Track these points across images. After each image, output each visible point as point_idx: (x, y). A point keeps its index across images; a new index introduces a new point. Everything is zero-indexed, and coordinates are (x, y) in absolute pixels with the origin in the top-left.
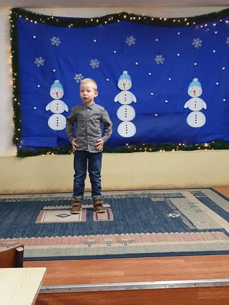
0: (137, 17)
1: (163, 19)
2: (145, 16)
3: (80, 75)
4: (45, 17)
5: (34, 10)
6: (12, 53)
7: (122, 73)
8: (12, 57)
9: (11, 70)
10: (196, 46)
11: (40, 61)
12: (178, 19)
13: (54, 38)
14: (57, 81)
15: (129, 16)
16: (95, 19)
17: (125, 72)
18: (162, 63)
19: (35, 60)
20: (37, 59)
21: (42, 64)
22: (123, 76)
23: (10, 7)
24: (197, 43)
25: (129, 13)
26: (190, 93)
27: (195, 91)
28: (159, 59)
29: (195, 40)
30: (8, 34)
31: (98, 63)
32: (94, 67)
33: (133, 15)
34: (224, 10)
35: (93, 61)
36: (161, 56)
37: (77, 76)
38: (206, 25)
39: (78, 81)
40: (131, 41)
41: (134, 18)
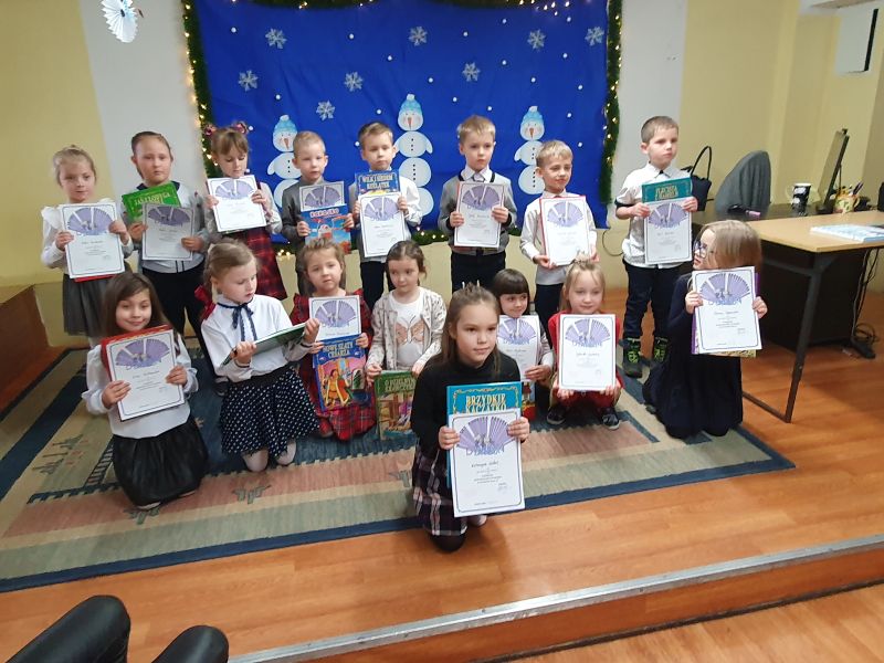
3: (328, 104)
6: (193, 64)
7: (405, 99)
8: (192, 72)
9: (194, 98)
10: (535, 46)
11: (248, 80)
13: (273, 32)
14: (284, 118)
17: (411, 97)
18: (476, 78)
19: (238, 78)
20: (243, 75)
21: (255, 86)
22: (406, 104)
24: (536, 39)
26: (524, 133)
27: (532, 130)
28: (471, 71)
29: (532, 34)
30: (181, 23)
31: (360, 80)
32: (352, 89)
35: (350, 77)
36: (473, 66)
37: (321, 106)
38: (553, 5)
39: (324, 117)
40: (418, 36)
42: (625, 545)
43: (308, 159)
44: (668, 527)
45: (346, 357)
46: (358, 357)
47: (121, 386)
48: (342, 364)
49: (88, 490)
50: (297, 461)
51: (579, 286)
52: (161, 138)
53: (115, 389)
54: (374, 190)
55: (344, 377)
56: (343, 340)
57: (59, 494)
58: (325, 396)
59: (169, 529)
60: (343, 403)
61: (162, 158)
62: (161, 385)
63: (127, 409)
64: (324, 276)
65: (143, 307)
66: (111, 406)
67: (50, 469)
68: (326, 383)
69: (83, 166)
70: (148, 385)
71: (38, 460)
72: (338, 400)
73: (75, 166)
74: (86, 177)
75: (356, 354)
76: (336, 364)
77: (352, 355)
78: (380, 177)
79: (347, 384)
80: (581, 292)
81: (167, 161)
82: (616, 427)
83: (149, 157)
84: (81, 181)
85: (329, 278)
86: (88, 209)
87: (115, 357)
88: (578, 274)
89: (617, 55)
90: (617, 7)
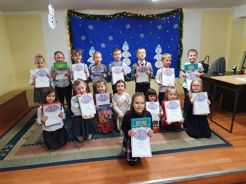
0: (131, 14)
1: (144, 15)
2: (135, 14)
3: (104, 44)
4: (85, 15)
5: (79, 11)
6: (69, 34)
7: (124, 43)
8: (69, 36)
9: (69, 42)
10: (159, 29)
11: (83, 38)
12: (150, 15)
13: (90, 26)
14: (92, 47)
15: (127, 14)
16: (110, 16)
17: (126, 42)
18: (143, 37)
19: (81, 37)
21: (85, 39)
22: (125, 44)
23: (67, 10)
24: (160, 27)
25: (127, 12)
26: (156, 52)
27: (158, 51)
30: (67, 24)
31: (112, 38)
32: (110, 40)
33: (129, 14)
34: (173, 11)
35: (110, 37)
36: (143, 34)
38: (164, 18)
39: (103, 47)
40: (128, 26)
41: (130, 15)
42: (182, 166)
44: (195, 161)
45: (106, 110)
46: (110, 110)
47: (46, 117)
48: (105, 112)
49: (37, 144)
50: (92, 139)
51: (171, 93)
53: (44, 118)
54: (116, 66)
55: (106, 115)
56: (106, 105)
57: (29, 145)
58: (100, 120)
59: (57, 156)
60: (105, 122)
62: (56, 117)
63: (48, 123)
65: (53, 96)
66: (43, 122)
67: (27, 138)
68: (101, 117)
70: (53, 117)
71: (24, 136)
72: (104, 121)
74: (42, 63)
76: (103, 112)
77: (108, 109)
78: (118, 63)
79: (106, 117)
80: (171, 95)
82: (180, 133)
87: (45, 109)
88: (170, 90)
89: (182, 31)
90: (182, 19)
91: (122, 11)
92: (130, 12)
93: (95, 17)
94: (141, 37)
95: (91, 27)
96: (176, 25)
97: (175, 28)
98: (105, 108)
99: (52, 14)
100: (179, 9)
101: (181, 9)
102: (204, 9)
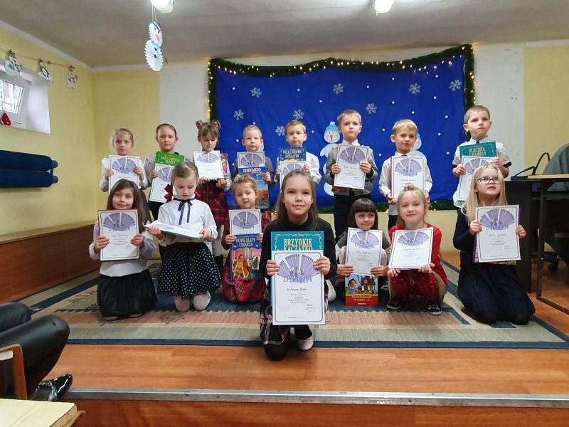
0: (345, 62)
1: (375, 63)
2: (354, 61)
4: (244, 67)
5: (232, 61)
6: (210, 106)
7: (329, 124)
8: (209, 110)
10: (414, 92)
11: (239, 115)
12: (391, 63)
13: (255, 89)
15: (336, 62)
16: (298, 67)
17: (332, 123)
18: (374, 112)
19: (233, 113)
20: (236, 112)
21: (242, 117)
22: (330, 127)
23: (209, 58)
24: (415, 89)
25: (337, 58)
28: (371, 108)
29: (412, 86)
30: (207, 87)
31: (302, 114)
33: (340, 61)
34: (446, 50)
35: (296, 112)
36: (373, 105)
37: (278, 128)
38: (425, 68)
39: (280, 135)
40: (339, 89)
41: (342, 63)
42: (410, 374)
43: (250, 138)
44: (452, 369)
45: (250, 247)
46: (258, 248)
48: (247, 252)
49: (86, 310)
52: (172, 127)
54: (290, 159)
55: (248, 260)
56: (250, 236)
57: (71, 310)
58: (234, 271)
60: (245, 277)
61: (170, 137)
62: (127, 244)
64: (243, 199)
65: (128, 196)
68: (236, 263)
69: (127, 137)
70: (120, 243)
72: (242, 275)
73: (121, 136)
74: (126, 142)
75: (257, 246)
76: (243, 251)
77: (254, 246)
78: (294, 151)
79: (249, 266)
80: (406, 205)
81: (173, 139)
83: (163, 136)
84: (123, 144)
85: (246, 200)
86: (124, 159)
89: (473, 95)
90: (471, 67)
91: (324, 57)
92: (344, 57)
93: (266, 71)
94: (370, 112)
95: (256, 92)
96: (457, 81)
97: (454, 89)
98: (249, 242)
99: (156, 41)
100: (462, 46)
101: (468, 47)
102: (529, 44)
